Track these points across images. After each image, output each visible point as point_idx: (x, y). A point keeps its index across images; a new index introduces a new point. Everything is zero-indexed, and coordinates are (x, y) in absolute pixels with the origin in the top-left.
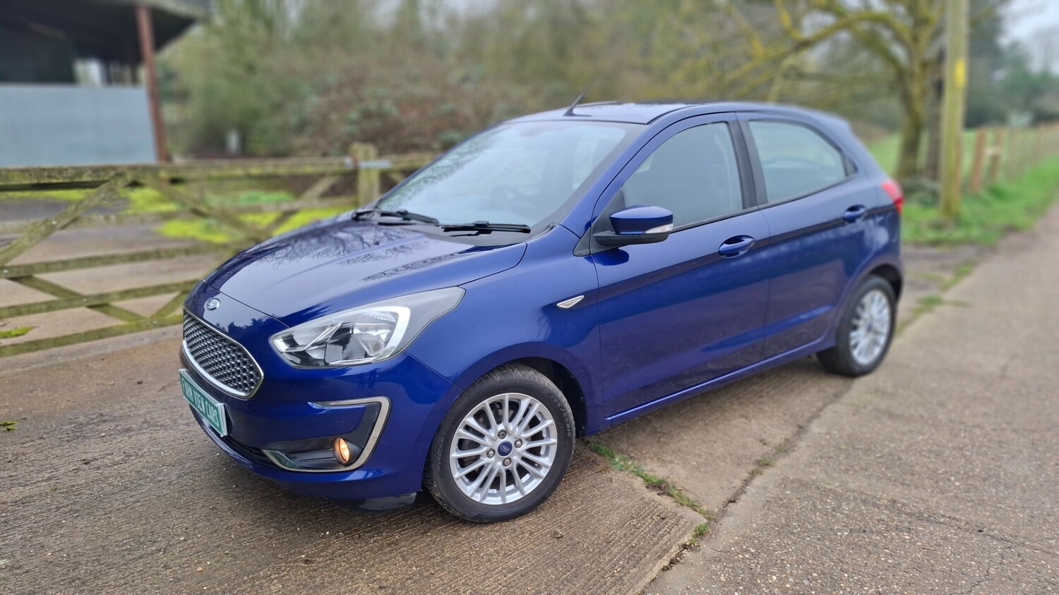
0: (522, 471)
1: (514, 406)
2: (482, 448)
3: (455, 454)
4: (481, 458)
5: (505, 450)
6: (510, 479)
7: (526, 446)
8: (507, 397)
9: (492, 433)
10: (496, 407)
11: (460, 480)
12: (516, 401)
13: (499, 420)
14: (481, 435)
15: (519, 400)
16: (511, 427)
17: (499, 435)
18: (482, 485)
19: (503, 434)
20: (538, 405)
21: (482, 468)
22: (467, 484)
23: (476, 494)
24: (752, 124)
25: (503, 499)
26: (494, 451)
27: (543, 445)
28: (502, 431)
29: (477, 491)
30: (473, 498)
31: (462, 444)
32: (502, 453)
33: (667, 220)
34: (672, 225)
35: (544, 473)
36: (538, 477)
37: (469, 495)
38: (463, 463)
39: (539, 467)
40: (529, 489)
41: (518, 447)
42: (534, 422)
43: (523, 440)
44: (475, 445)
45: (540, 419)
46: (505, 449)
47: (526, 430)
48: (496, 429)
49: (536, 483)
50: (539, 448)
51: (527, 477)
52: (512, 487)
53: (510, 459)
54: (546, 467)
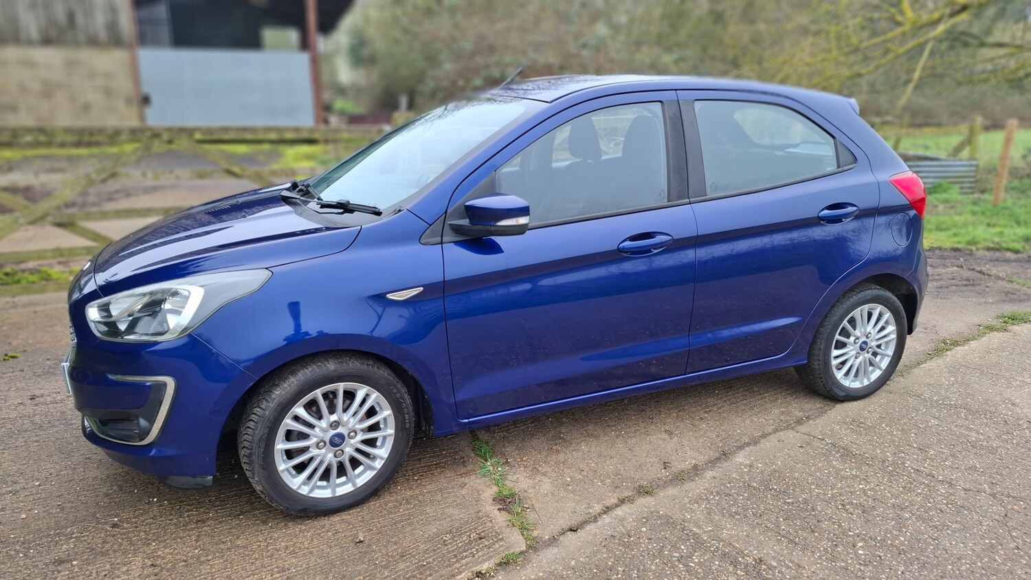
0: (355, 463)
1: (350, 395)
2: (312, 439)
3: (281, 445)
4: (310, 449)
5: (337, 442)
6: (341, 471)
7: (360, 437)
8: (341, 387)
9: (324, 424)
10: (330, 397)
11: (286, 472)
12: (353, 391)
13: (332, 409)
14: (311, 426)
15: (356, 390)
16: (345, 417)
17: (331, 426)
18: (310, 477)
19: (335, 425)
20: (375, 396)
21: (311, 459)
22: (293, 477)
23: (303, 487)
24: (698, 105)
25: (334, 492)
26: (325, 443)
27: (381, 436)
28: (335, 422)
29: (304, 483)
30: (300, 491)
31: (289, 435)
32: (333, 444)
33: (524, 211)
34: (528, 217)
35: (378, 464)
36: (372, 468)
37: (294, 488)
38: (290, 454)
39: (374, 458)
40: (361, 481)
41: (351, 438)
42: (371, 412)
43: (358, 432)
44: (304, 436)
45: (378, 409)
46: (337, 440)
47: (361, 420)
48: (328, 419)
49: (369, 475)
50: (375, 440)
51: (361, 468)
52: (343, 479)
53: (343, 451)
54: (382, 458)
